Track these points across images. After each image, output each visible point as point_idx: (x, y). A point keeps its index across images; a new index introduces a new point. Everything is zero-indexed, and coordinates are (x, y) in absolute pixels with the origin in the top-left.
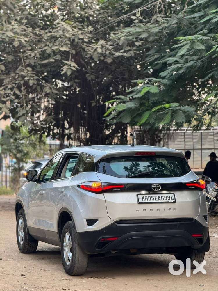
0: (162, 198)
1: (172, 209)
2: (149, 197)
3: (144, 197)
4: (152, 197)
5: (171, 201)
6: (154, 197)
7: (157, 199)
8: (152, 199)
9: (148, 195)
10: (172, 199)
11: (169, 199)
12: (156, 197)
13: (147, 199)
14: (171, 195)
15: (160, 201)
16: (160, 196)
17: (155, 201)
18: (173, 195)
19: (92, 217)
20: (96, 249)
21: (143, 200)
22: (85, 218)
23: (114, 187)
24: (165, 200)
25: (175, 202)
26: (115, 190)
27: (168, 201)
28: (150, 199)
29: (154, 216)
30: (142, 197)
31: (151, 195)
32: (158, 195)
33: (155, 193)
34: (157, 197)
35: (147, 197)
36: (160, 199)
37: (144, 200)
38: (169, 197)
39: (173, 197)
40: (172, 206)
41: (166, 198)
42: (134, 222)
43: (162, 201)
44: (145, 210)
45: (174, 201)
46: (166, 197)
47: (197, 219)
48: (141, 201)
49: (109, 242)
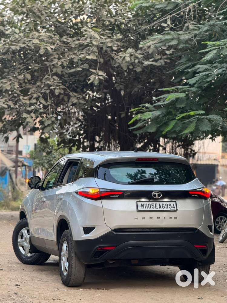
0: (163, 206)
1: (173, 218)
2: (149, 205)
3: (143, 204)
4: (153, 205)
5: (172, 209)
6: (154, 205)
7: (158, 207)
8: (152, 207)
9: (148, 203)
10: (173, 207)
11: (170, 207)
12: (156, 205)
13: (146, 207)
14: (172, 204)
15: (160, 209)
16: (161, 203)
17: (155, 209)
18: (174, 203)
19: (89, 224)
20: (93, 259)
21: (142, 208)
22: (81, 226)
23: (112, 193)
24: (166, 208)
25: (176, 211)
26: (113, 196)
27: (169, 209)
28: (150, 207)
29: (154, 225)
30: (142, 204)
31: (151, 203)
32: (158, 203)
33: (156, 200)
34: (158, 205)
35: (147, 204)
36: (161, 207)
37: (144, 208)
38: (170, 205)
39: (175, 206)
40: (173, 215)
41: (167, 206)
42: (132, 230)
43: (162, 209)
44: (145, 218)
45: (176, 209)
46: (167, 204)
47: (200, 230)
48: (140, 208)
49: (106, 251)
